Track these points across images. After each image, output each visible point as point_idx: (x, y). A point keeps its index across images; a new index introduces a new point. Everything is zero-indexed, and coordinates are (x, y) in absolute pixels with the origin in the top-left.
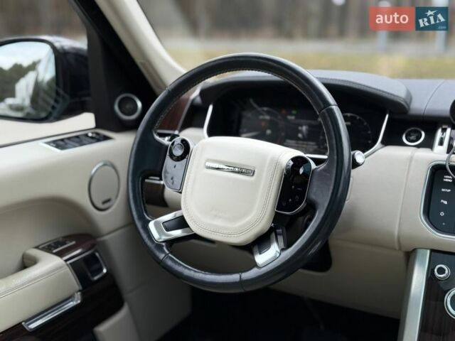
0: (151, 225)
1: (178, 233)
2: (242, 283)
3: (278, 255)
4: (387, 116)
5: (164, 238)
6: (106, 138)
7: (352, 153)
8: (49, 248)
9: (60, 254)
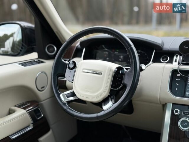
0: (61, 96)
1: (72, 98)
2: (98, 117)
3: (112, 106)
4: (154, 51)
5: (66, 100)
6: (42, 62)
7: (140, 65)
8: (20, 106)
9: (24, 109)
